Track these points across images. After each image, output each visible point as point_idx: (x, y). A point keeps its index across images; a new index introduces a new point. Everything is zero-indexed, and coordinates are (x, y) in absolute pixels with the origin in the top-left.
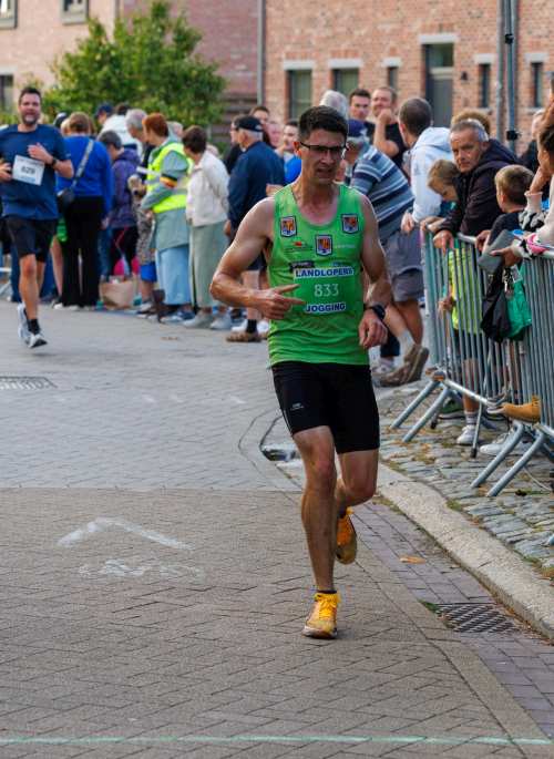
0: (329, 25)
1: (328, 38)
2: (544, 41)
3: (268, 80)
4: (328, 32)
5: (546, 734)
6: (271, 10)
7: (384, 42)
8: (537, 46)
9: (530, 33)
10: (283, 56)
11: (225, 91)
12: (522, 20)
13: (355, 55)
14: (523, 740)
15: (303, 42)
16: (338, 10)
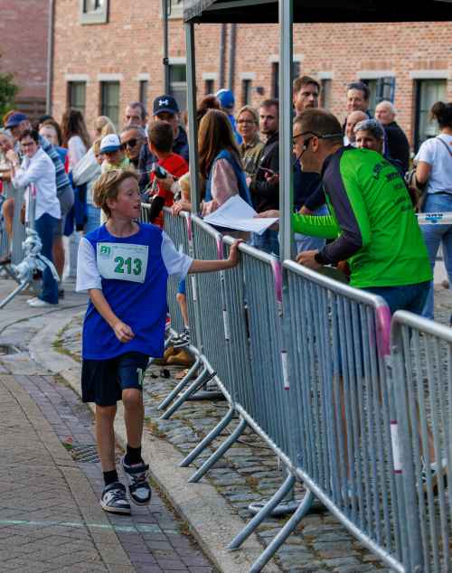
0: (99, 48)
1: (98, 58)
2: (252, 64)
3: (55, 88)
4: (99, 54)
5: (110, 522)
6: (58, 37)
7: (138, 62)
8: (247, 68)
9: (243, 58)
10: (66, 71)
11: (18, 96)
12: (238, 48)
13: (117, 71)
14: (94, 525)
15: (81, 61)
16: (106, 38)
